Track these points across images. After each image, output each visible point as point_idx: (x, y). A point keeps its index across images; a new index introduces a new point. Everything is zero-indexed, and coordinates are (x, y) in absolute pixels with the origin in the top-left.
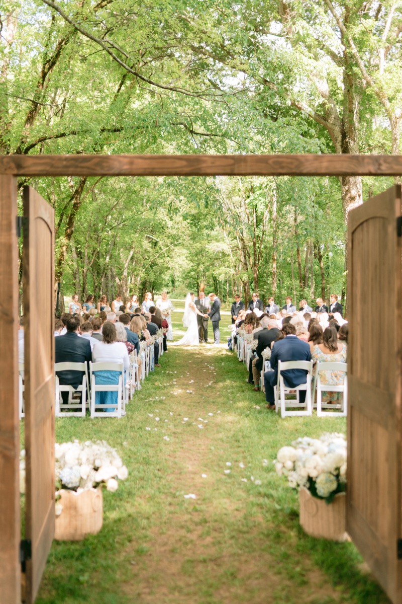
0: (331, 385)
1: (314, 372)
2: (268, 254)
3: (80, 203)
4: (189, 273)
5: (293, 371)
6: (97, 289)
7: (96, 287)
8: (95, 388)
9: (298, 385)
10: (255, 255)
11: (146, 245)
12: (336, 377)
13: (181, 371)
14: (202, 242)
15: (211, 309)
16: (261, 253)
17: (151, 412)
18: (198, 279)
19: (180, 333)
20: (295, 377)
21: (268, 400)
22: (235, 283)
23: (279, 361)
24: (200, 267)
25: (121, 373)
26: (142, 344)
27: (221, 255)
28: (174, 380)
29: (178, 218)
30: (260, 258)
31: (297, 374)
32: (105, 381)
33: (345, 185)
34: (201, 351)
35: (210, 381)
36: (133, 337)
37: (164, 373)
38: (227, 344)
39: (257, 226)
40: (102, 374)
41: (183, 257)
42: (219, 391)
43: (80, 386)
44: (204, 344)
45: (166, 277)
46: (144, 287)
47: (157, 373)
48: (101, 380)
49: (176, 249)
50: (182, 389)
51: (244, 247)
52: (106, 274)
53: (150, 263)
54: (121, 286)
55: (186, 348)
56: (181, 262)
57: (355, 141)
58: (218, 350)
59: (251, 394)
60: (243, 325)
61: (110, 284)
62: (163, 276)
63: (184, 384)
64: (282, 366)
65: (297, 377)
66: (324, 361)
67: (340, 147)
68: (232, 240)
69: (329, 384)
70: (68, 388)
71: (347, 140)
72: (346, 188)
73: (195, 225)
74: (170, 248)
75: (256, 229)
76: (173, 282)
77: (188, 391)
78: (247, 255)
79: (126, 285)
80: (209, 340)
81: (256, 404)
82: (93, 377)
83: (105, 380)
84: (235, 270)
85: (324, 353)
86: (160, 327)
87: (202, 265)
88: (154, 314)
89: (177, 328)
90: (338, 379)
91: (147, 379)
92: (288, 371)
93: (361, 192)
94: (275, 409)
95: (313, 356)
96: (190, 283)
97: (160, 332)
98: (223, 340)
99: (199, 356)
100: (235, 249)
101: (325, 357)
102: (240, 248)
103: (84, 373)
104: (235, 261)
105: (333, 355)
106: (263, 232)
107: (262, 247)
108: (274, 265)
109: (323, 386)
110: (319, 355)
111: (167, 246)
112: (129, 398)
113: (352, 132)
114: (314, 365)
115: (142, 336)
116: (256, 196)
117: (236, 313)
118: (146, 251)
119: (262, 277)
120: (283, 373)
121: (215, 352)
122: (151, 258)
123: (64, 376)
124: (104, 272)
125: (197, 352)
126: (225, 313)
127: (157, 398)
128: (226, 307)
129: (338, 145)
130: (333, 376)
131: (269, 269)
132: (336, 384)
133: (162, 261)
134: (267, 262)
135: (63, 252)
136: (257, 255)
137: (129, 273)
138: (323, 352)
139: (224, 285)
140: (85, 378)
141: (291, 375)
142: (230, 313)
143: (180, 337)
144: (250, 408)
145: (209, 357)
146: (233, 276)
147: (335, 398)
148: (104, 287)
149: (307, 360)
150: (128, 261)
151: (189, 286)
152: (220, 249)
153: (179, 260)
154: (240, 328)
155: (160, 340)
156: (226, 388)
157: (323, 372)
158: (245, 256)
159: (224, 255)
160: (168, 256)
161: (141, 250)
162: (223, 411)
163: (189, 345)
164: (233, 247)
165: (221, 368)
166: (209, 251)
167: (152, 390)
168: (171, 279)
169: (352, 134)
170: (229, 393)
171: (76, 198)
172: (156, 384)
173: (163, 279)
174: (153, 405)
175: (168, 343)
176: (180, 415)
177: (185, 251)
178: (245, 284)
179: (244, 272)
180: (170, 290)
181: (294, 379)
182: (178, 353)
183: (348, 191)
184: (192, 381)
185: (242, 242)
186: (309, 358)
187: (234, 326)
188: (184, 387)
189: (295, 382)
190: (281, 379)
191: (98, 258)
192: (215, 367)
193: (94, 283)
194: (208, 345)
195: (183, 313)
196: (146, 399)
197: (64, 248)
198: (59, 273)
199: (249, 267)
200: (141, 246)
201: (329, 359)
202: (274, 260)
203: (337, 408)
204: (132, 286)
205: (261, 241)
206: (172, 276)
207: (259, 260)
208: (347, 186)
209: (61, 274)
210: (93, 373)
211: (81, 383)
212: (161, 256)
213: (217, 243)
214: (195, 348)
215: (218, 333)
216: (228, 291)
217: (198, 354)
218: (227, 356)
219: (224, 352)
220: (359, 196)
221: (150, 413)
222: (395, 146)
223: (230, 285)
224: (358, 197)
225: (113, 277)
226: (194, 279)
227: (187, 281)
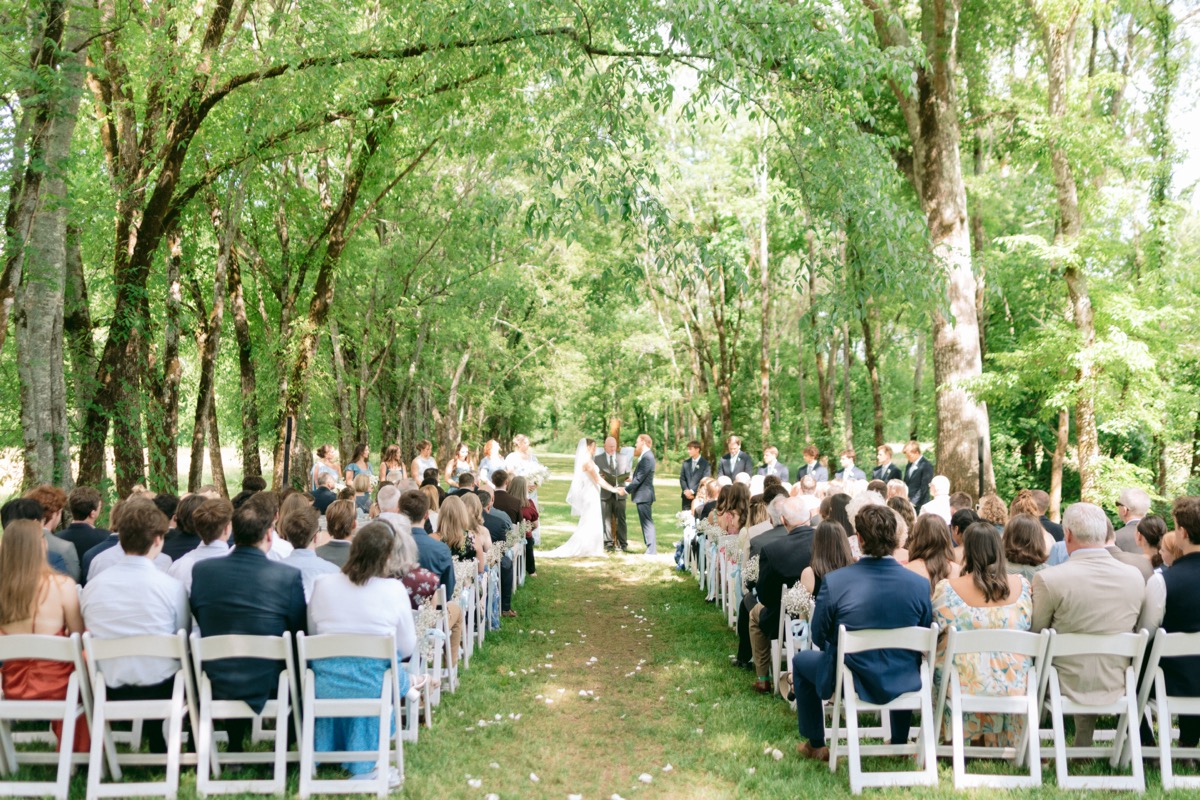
0: (990, 695)
1: (941, 656)
2: (751, 360)
3: (343, 242)
4: (586, 399)
5: (882, 654)
6: (390, 434)
7: (388, 428)
8: (314, 707)
9: (897, 695)
10: (723, 359)
11: (497, 341)
12: (1005, 671)
13: (565, 628)
14: (614, 335)
15: (635, 475)
16: (735, 355)
17: (477, 772)
18: (604, 412)
19: (566, 527)
20: (887, 674)
21: (805, 733)
22: (680, 419)
23: (842, 628)
24: (608, 387)
25: (389, 666)
26: (462, 569)
27: (651, 361)
28: (549, 656)
29: (564, 286)
30: (734, 367)
31: (894, 662)
32: (343, 689)
33: (931, 198)
34: (614, 573)
35: (639, 658)
36: (436, 553)
37: (524, 636)
38: (673, 555)
39: (727, 301)
40: (335, 669)
41: (575, 367)
42: (663, 692)
43: (270, 703)
44: (619, 554)
45: (540, 409)
46: (493, 430)
47: (506, 637)
48: (332, 686)
49: (559, 350)
50: (567, 684)
51: (700, 346)
52: (410, 401)
53: (505, 378)
54: (443, 428)
55: (578, 565)
56: (569, 376)
57: (948, 102)
58: (653, 569)
59: (751, 704)
60: (713, 513)
61: (419, 424)
62: (533, 406)
63: (571, 671)
64: (850, 642)
65: (894, 673)
66: (970, 626)
67: (916, 116)
68: (676, 330)
69: (984, 693)
70: (236, 709)
71: (933, 99)
72: (933, 204)
73: (598, 302)
74: (545, 348)
75: (725, 307)
76: (554, 419)
77: (583, 693)
78: (706, 360)
79: (455, 425)
80: (631, 545)
81: (771, 743)
82: (308, 676)
83: (342, 684)
84: (682, 392)
85: (969, 604)
86: (517, 519)
87: (612, 383)
88: (504, 489)
89: (561, 517)
90: (1010, 679)
91: (478, 655)
92: (866, 655)
93: (965, 213)
94: (827, 758)
95: (936, 609)
96: (588, 420)
97: (516, 531)
98: (664, 545)
99: (609, 587)
100: (681, 349)
101: (973, 615)
102: (692, 345)
103: (281, 665)
104: (682, 375)
105: (995, 608)
106: (741, 312)
107: (738, 343)
108: (766, 381)
109: (967, 697)
110: (955, 610)
111: (540, 343)
112: (422, 720)
113: (943, 83)
114: (942, 636)
115: (468, 547)
116: (726, 237)
117: (691, 484)
118: (499, 355)
119: (739, 406)
120: (853, 661)
121: (647, 576)
122: (507, 367)
123: (222, 676)
124: (404, 396)
125: (605, 575)
126: (666, 482)
127: (498, 717)
128: (662, 470)
129: (913, 113)
130: (997, 668)
131: (752, 389)
132: (1007, 693)
133: (530, 374)
134: (749, 375)
135: (304, 350)
136: (728, 360)
137: (460, 401)
138: (965, 600)
139: (658, 423)
140: (286, 679)
141: (875, 667)
142: (676, 483)
143: (565, 538)
144: (755, 757)
145: (633, 587)
146: (678, 405)
147: (998, 729)
148: (407, 429)
149: (920, 625)
150: (458, 375)
151: (587, 426)
152: (651, 350)
153: (564, 372)
154: (706, 521)
155: (517, 550)
156: (678, 682)
157: (968, 657)
158: (701, 364)
159: (659, 359)
160: (542, 364)
161: (484, 351)
162: (680, 768)
163: (585, 558)
164: (678, 345)
165: (663, 619)
166: (628, 354)
167: (489, 691)
168: (549, 413)
169: (944, 88)
170: (690, 697)
171: (335, 232)
172: (502, 669)
173: (533, 414)
174: (485, 742)
175: (536, 553)
176: (558, 782)
177: (579, 356)
178: (702, 421)
179: (700, 396)
180: (549, 434)
181: (884, 680)
182: (560, 579)
183: (936, 213)
184: (594, 659)
185: (696, 335)
186: (925, 618)
187: (688, 515)
188: (573, 678)
189: (888, 688)
190: (845, 675)
191: (393, 366)
192: (649, 617)
193: (384, 421)
194: (629, 556)
195: (569, 482)
196: (468, 723)
197: (308, 342)
198: (295, 396)
199: (711, 386)
200: (486, 343)
201: (985, 620)
202: (764, 370)
203: (1004, 756)
204: (466, 427)
205: (736, 332)
206: (552, 407)
207: (731, 371)
208: (935, 201)
209: (301, 400)
210: (310, 664)
211: (274, 695)
212: (526, 365)
213: (645, 336)
214: (600, 564)
215: (651, 529)
216: (666, 436)
217: (607, 581)
218: (675, 586)
219: (668, 576)
220: (962, 221)
221: (474, 776)
222: (1056, 99)
223: (671, 424)
224: (958, 224)
225: (426, 408)
226: (597, 411)
227: (582, 417)
